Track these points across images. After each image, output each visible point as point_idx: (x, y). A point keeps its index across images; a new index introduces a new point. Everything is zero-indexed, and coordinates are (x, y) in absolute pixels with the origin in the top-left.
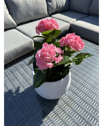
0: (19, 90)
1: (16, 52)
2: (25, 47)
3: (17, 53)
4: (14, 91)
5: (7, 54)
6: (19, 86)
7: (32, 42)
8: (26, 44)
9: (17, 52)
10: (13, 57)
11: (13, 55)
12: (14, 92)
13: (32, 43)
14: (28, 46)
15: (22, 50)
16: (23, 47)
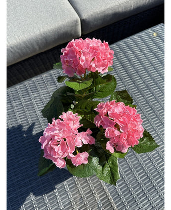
0: (32, 129)
1: (44, 39)
2: (62, 32)
3: (46, 42)
4: (25, 128)
5: (27, 42)
6: (34, 122)
7: (77, 21)
8: (64, 25)
9: (46, 40)
10: (37, 48)
11: (38, 45)
12: (26, 130)
13: (76, 25)
14: (69, 29)
15: (56, 37)
16: (58, 32)
